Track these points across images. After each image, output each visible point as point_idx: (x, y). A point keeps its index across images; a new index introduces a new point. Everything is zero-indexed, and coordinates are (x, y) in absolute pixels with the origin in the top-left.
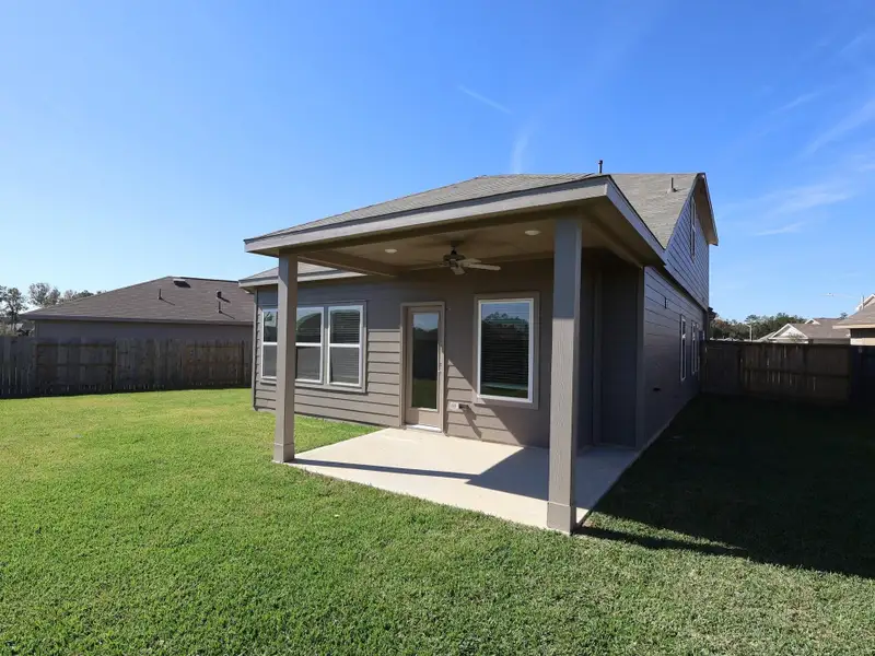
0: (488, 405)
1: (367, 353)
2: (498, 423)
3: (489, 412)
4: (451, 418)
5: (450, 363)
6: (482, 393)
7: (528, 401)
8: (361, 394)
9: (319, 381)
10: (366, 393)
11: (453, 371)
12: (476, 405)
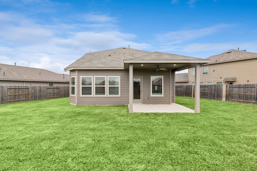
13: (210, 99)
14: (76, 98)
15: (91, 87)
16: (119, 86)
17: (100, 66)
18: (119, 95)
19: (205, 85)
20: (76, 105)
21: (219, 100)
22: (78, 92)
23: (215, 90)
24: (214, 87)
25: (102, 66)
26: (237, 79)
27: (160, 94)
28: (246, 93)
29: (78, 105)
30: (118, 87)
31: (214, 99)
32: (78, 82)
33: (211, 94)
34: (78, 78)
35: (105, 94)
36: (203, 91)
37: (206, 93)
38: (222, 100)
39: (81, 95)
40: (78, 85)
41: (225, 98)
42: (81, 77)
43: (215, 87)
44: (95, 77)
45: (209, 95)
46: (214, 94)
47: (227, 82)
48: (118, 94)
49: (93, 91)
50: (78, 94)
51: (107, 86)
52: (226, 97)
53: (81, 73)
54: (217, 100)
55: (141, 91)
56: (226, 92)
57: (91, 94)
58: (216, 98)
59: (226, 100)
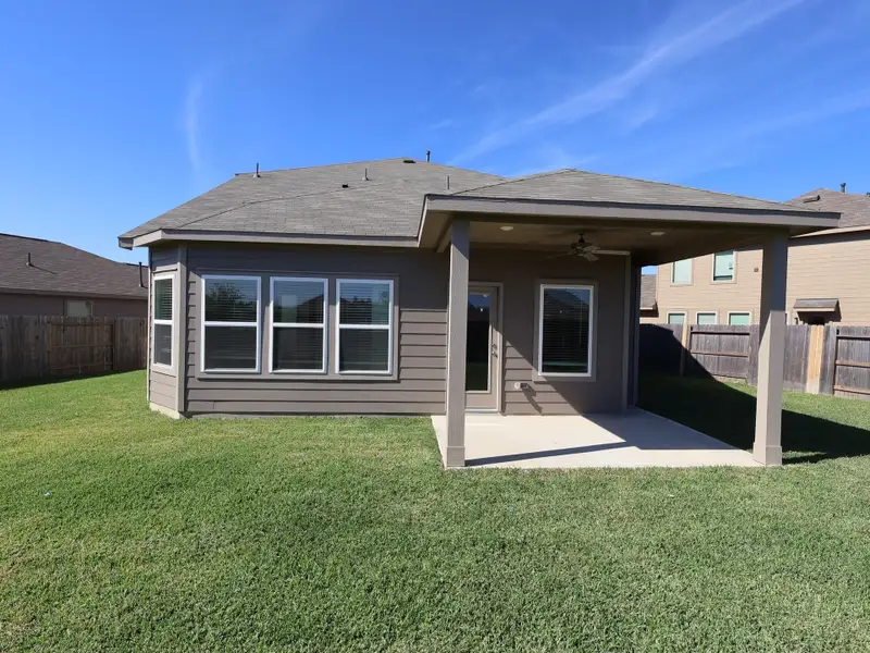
0: (549, 381)
1: (400, 336)
2: (558, 397)
3: (549, 387)
4: (509, 398)
5: (508, 344)
6: (543, 371)
7: (588, 375)
8: (393, 382)
9: (322, 371)
10: (398, 381)
11: (512, 352)
12: (536, 383)
14: (180, 384)
15: (253, 330)
16: (389, 327)
17: (299, 228)
21: (792, 388)
22: (190, 353)
25: (310, 229)
30: (387, 332)
36: (729, 349)
37: (742, 361)
39: (202, 370)
41: (818, 380)
42: (204, 277)
44: (273, 280)
45: (749, 368)
47: (805, 314)
48: (386, 367)
50: (190, 364)
51: (331, 327)
52: (822, 379)
53: (202, 261)
55: (492, 351)
56: (825, 357)
57: (253, 365)
59: (821, 389)
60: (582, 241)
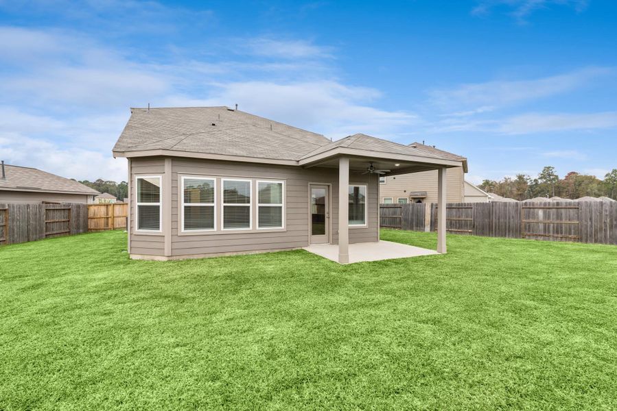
13: (405, 229)
14: (168, 240)
15: (213, 207)
16: (283, 205)
18: (283, 227)
19: (395, 205)
20: (165, 259)
21: (420, 230)
22: (175, 221)
23: (412, 214)
24: (411, 207)
26: (428, 195)
27: (359, 221)
28: (459, 217)
29: (174, 258)
30: (281, 207)
31: (412, 228)
32: (175, 194)
33: (406, 220)
34: (175, 181)
35: (249, 226)
36: (393, 215)
37: (398, 220)
38: (424, 230)
39: (182, 230)
40: (175, 202)
41: (429, 226)
42: (183, 178)
43: (413, 208)
44: (223, 179)
45: (403, 222)
46: (412, 219)
47: (414, 198)
48: (281, 225)
49: (219, 216)
50: (175, 228)
51: (254, 206)
52: (431, 226)
53: (180, 168)
54: (417, 230)
55: (326, 215)
56: (431, 216)
57: (212, 226)
58: (414, 228)
59: (431, 230)
60: (372, 166)
